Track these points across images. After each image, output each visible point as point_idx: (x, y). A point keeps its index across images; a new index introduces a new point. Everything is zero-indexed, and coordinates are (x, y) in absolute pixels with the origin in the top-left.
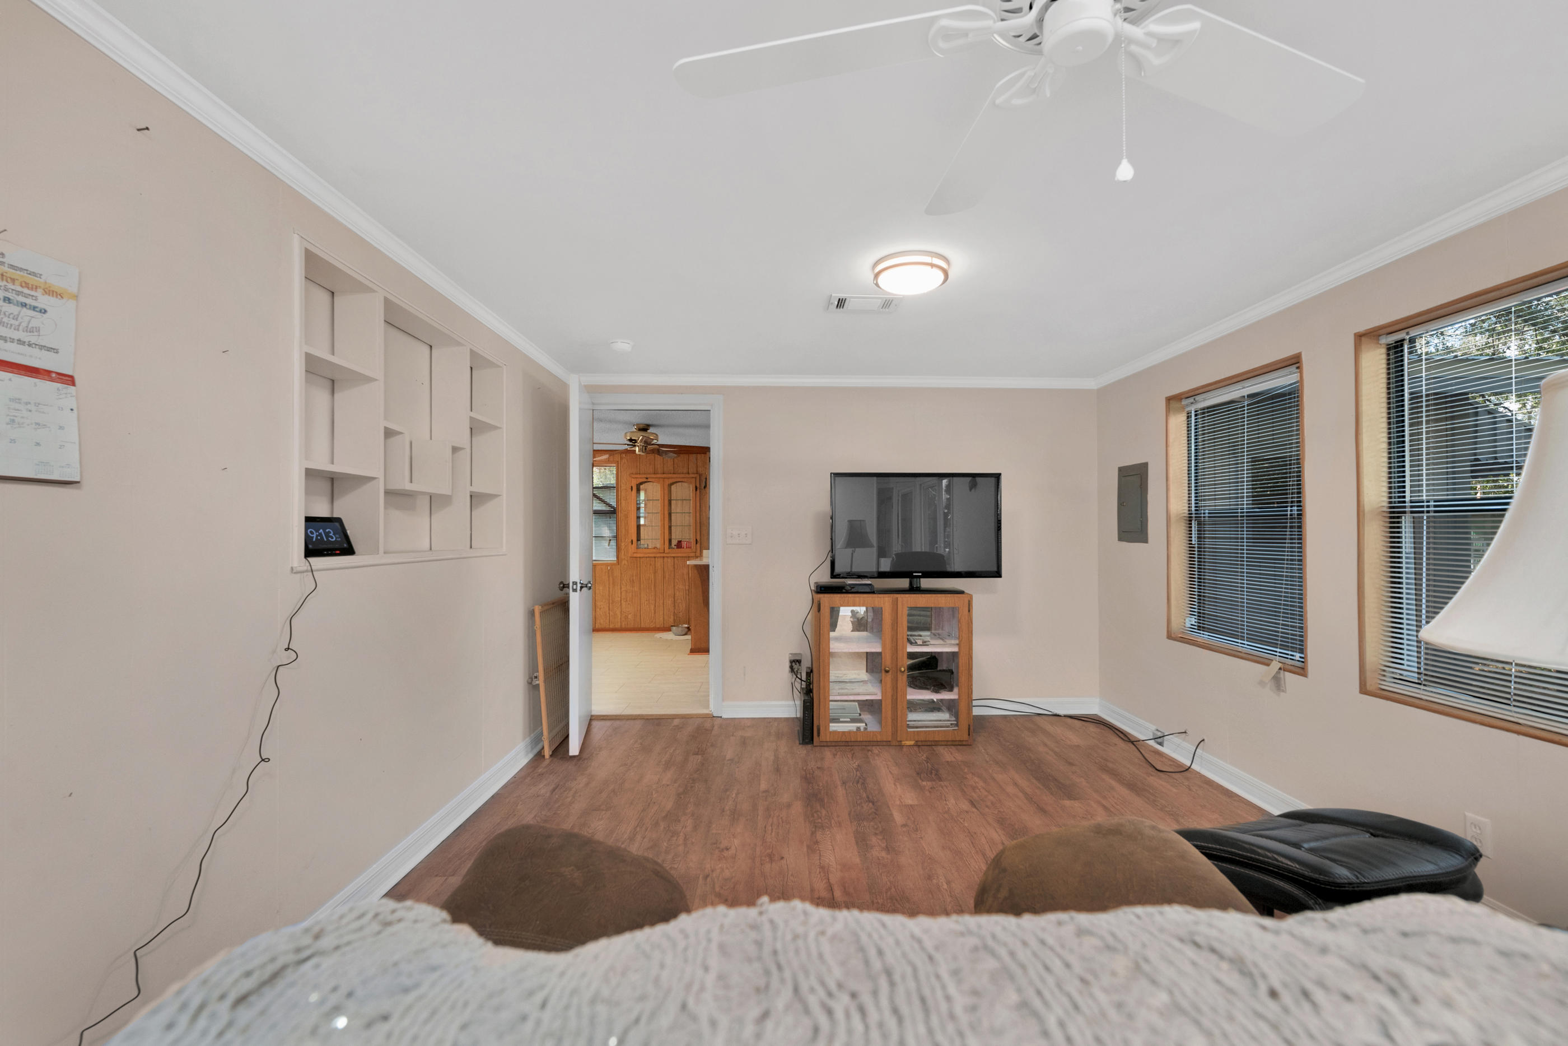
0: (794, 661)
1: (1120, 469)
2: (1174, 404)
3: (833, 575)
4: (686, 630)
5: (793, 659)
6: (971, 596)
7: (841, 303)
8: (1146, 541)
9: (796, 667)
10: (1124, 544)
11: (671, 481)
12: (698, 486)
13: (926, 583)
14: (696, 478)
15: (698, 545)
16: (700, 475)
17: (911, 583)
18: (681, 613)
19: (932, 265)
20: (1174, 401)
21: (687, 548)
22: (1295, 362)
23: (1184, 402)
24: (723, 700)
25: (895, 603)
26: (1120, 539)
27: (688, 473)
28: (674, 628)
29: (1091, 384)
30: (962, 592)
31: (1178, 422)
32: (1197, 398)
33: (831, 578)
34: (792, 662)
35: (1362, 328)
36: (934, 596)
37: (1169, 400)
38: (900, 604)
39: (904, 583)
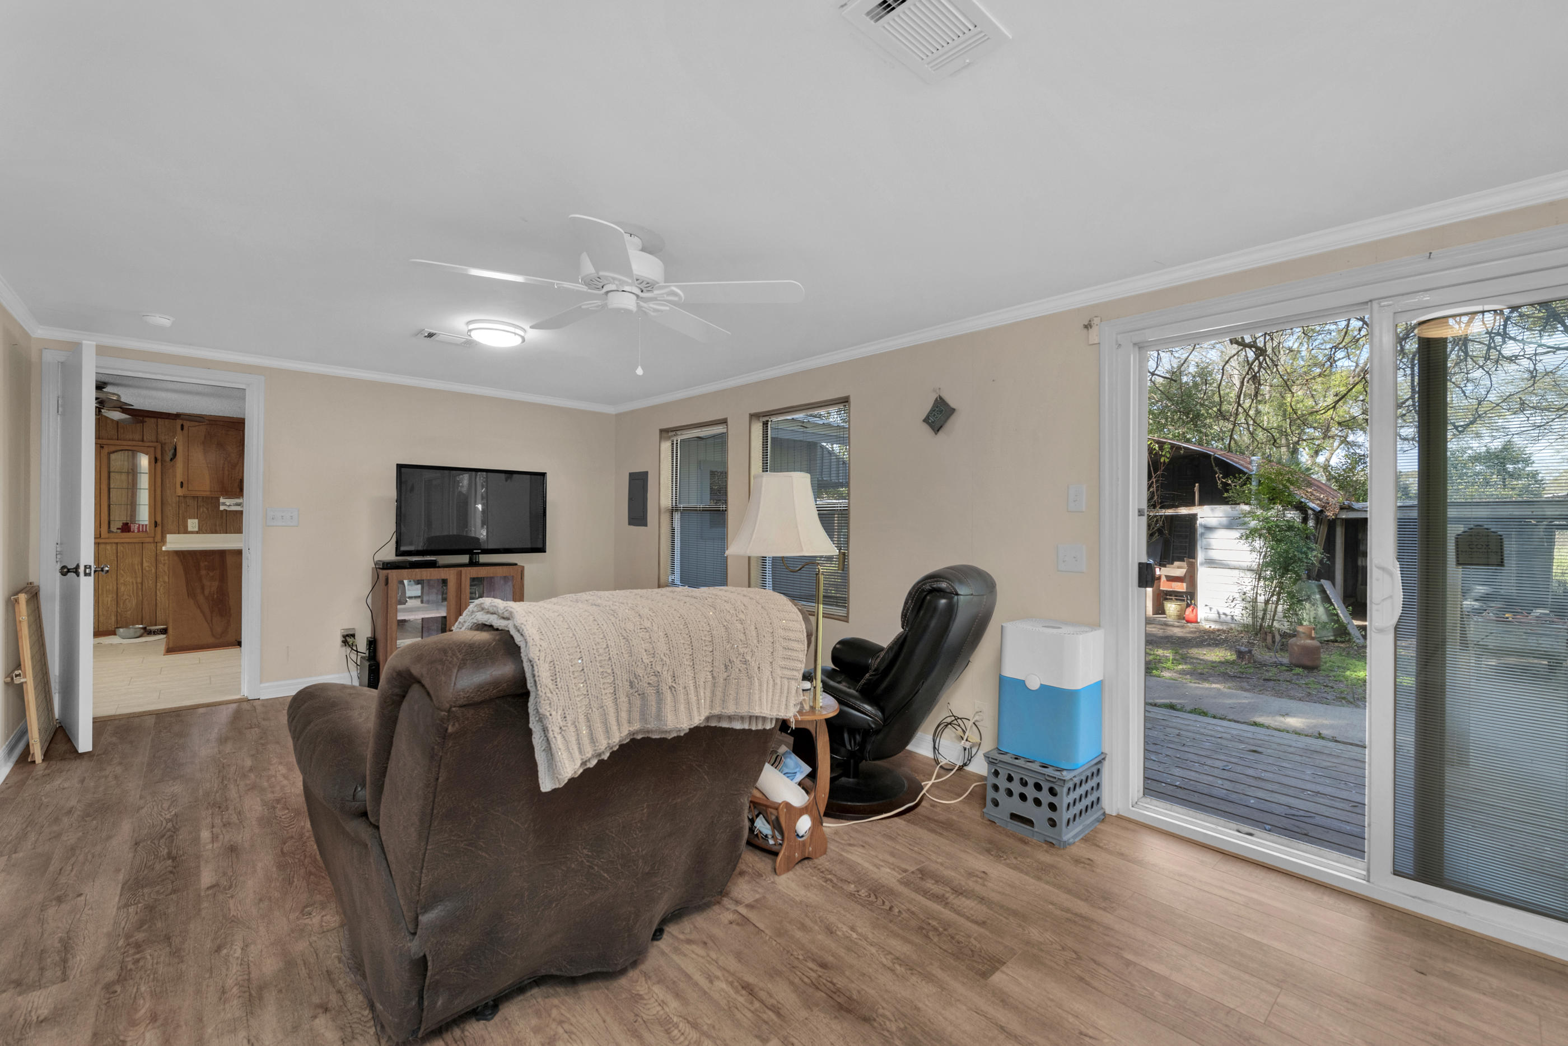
0: (347, 635)
1: (631, 474)
2: (664, 435)
3: (399, 553)
4: (142, 631)
5: (346, 634)
6: (523, 567)
7: (430, 335)
8: (646, 525)
9: (350, 640)
10: (632, 527)
11: (113, 448)
12: (159, 457)
13: (483, 558)
14: (155, 448)
15: (159, 529)
16: (163, 445)
17: (471, 559)
18: (129, 613)
19: (515, 334)
20: (666, 433)
21: (139, 531)
22: (724, 422)
23: (671, 434)
24: (261, 682)
25: (459, 575)
26: (630, 524)
27: (143, 441)
28: (121, 630)
29: (611, 410)
30: (516, 564)
31: (666, 446)
32: (679, 433)
33: (397, 555)
34: (345, 636)
35: (753, 411)
36: (492, 568)
37: (662, 431)
38: (463, 576)
39: (465, 559)
